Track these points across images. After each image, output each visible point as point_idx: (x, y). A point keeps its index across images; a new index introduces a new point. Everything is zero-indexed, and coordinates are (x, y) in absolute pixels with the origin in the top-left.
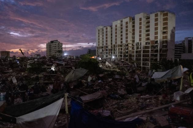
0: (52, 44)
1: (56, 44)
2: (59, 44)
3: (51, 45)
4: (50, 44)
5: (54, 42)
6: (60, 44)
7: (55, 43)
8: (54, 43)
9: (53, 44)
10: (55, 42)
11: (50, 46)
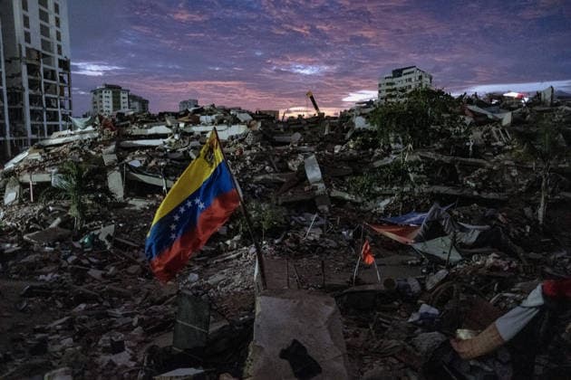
0: (395, 80)
1: (410, 80)
2: (420, 77)
3: (392, 84)
4: (389, 81)
5: (405, 72)
6: (424, 79)
7: (408, 77)
8: (404, 77)
9: (399, 79)
10: (409, 73)
11: (390, 87)
